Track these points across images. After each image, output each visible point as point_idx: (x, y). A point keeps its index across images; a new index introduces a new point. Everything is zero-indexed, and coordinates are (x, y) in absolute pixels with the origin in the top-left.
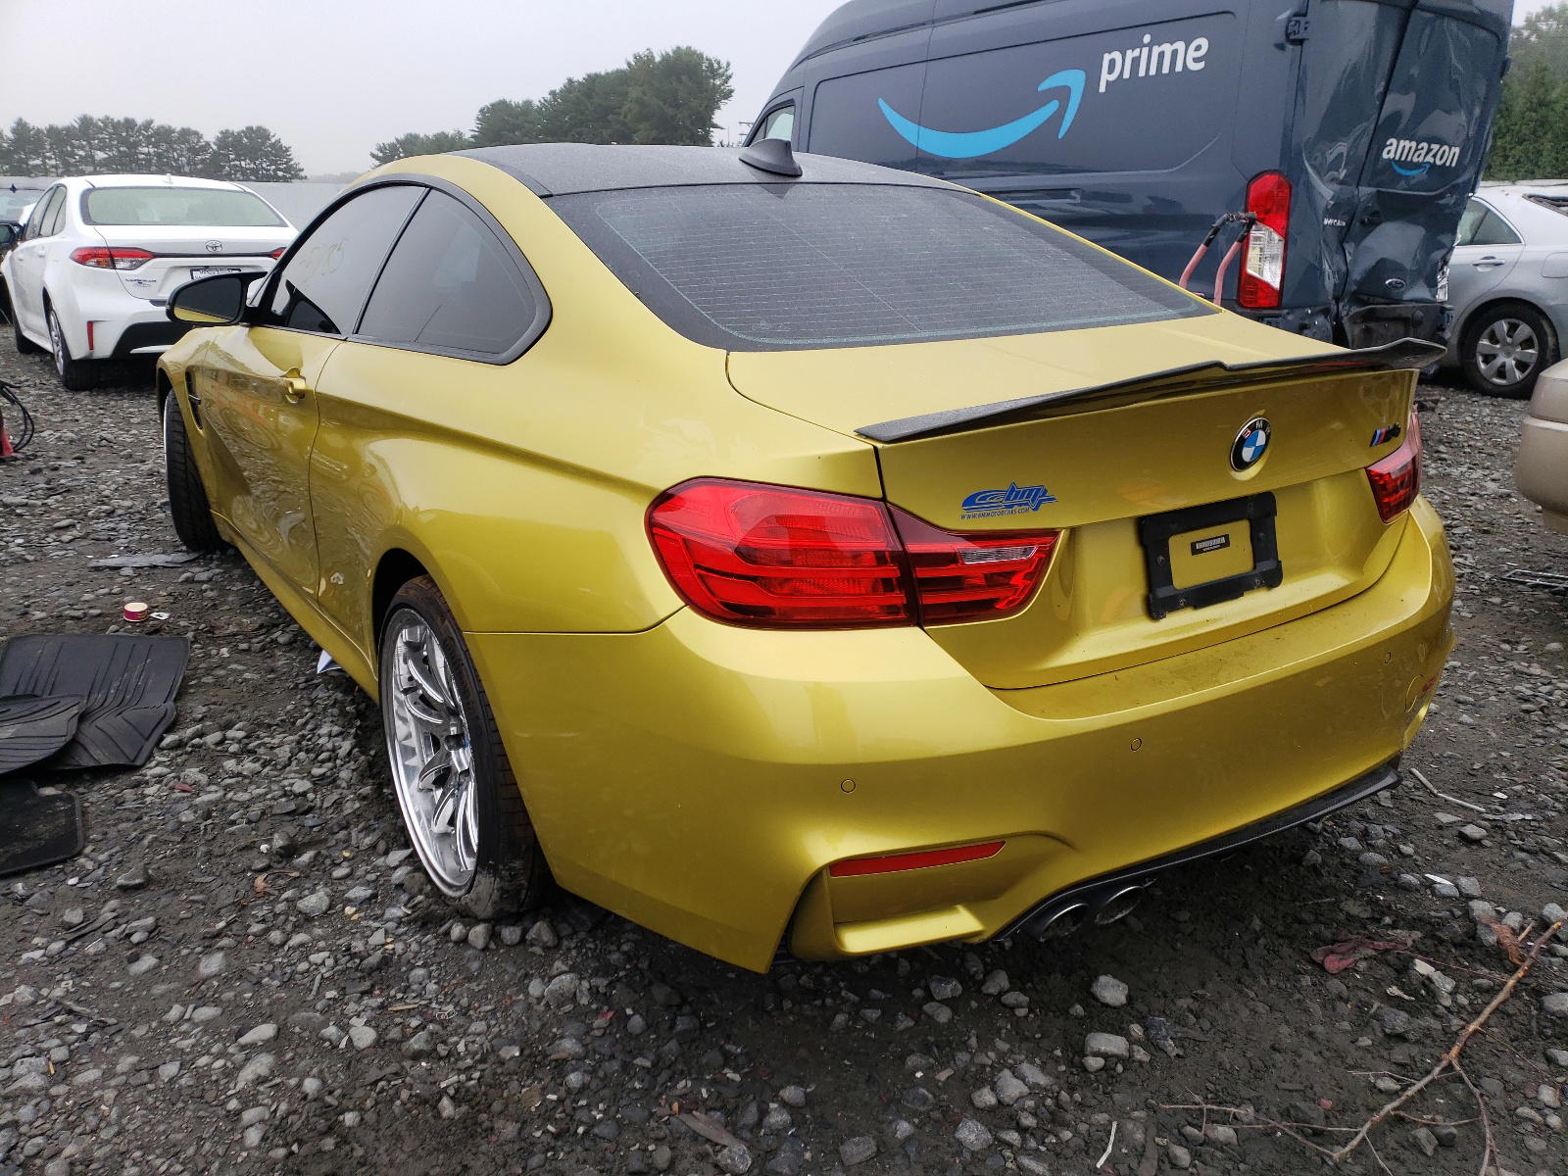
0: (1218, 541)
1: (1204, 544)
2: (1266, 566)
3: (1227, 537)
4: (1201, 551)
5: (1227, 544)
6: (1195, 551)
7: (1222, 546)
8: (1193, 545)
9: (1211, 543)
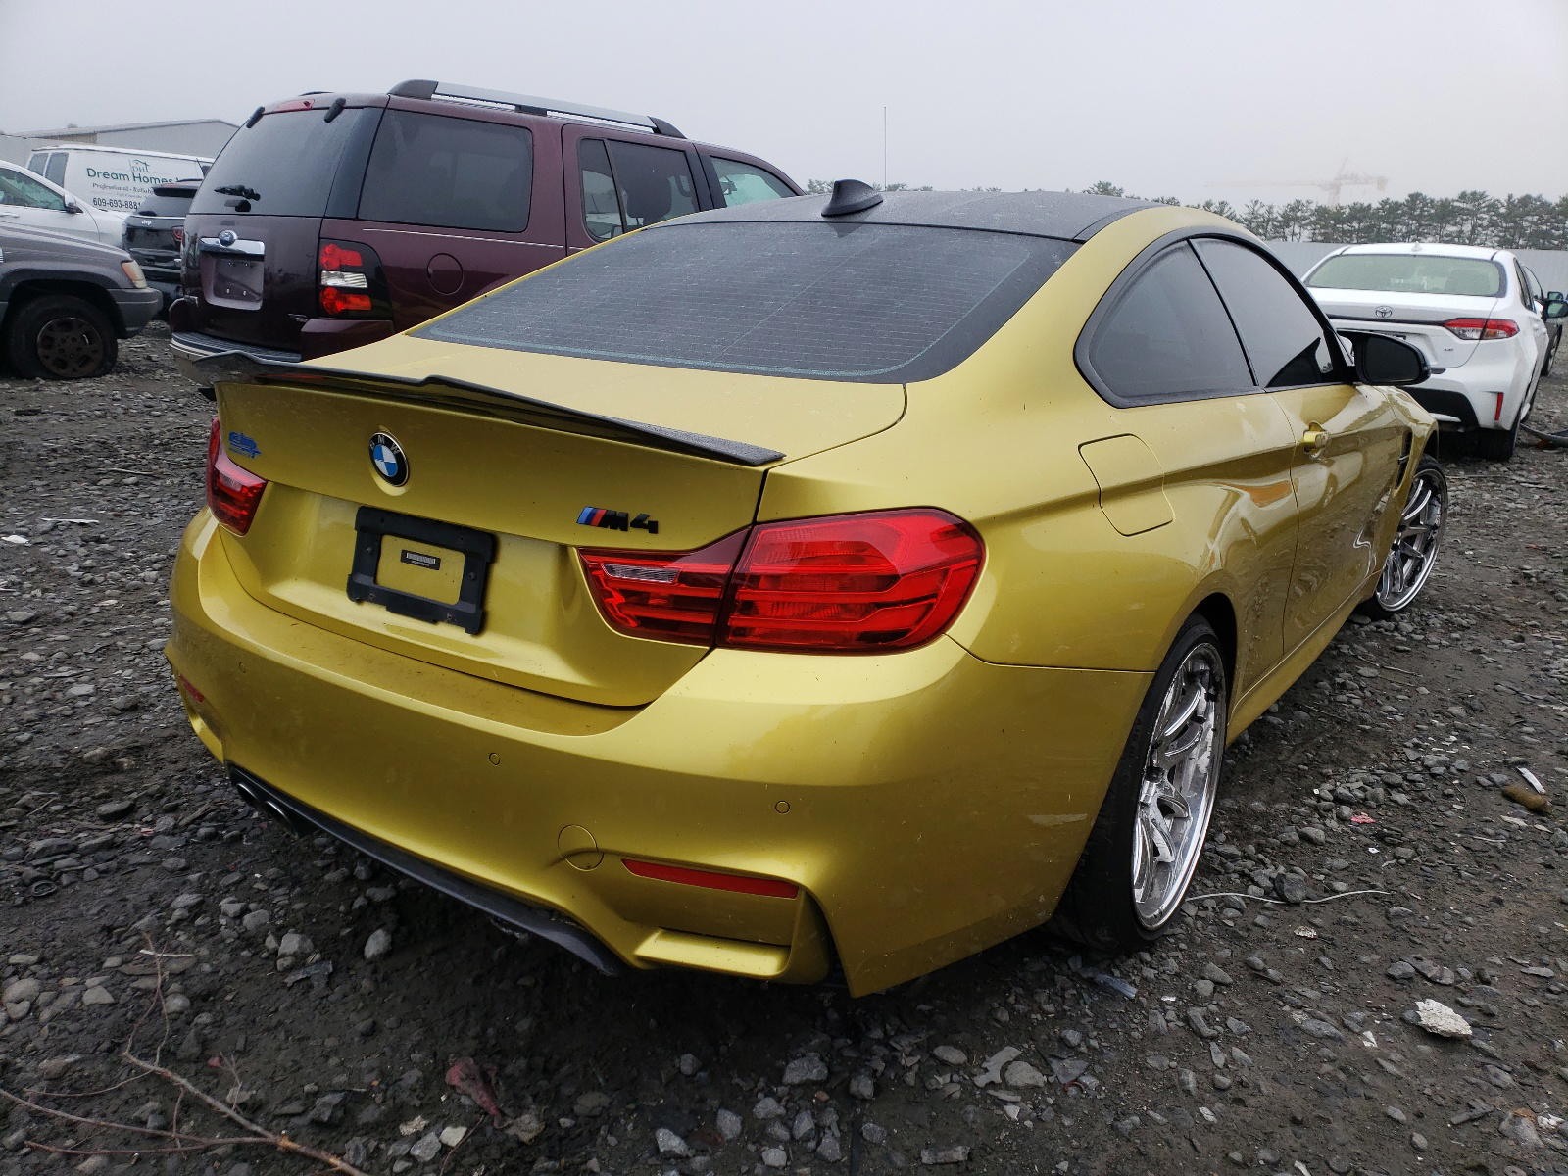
0: (428, 560)
1: (414, 557)
2: (471, 608)
3: (438, 560)
4: (409, 561)
5: (436, 567)
6: (404, 559)
7: (431, 567)
8: (404, 552)
9: (421, 558)
